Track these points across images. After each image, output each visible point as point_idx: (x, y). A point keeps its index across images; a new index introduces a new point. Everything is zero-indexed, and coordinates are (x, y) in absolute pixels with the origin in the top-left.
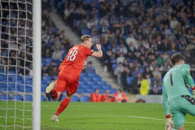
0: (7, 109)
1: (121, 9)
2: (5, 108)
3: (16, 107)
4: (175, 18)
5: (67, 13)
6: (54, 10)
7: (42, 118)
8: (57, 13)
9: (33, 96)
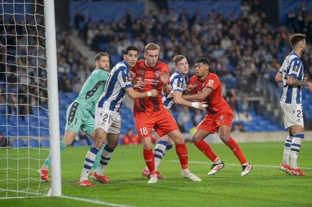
0: (18, 158)
1: (159, 27)
2: (16, 157)
3: (30, 157)
4: (227, 37)
5: (91, 34)
6: (75, 33)
7: (62, 168)
8: (79, 35)
9: (50, 141)
